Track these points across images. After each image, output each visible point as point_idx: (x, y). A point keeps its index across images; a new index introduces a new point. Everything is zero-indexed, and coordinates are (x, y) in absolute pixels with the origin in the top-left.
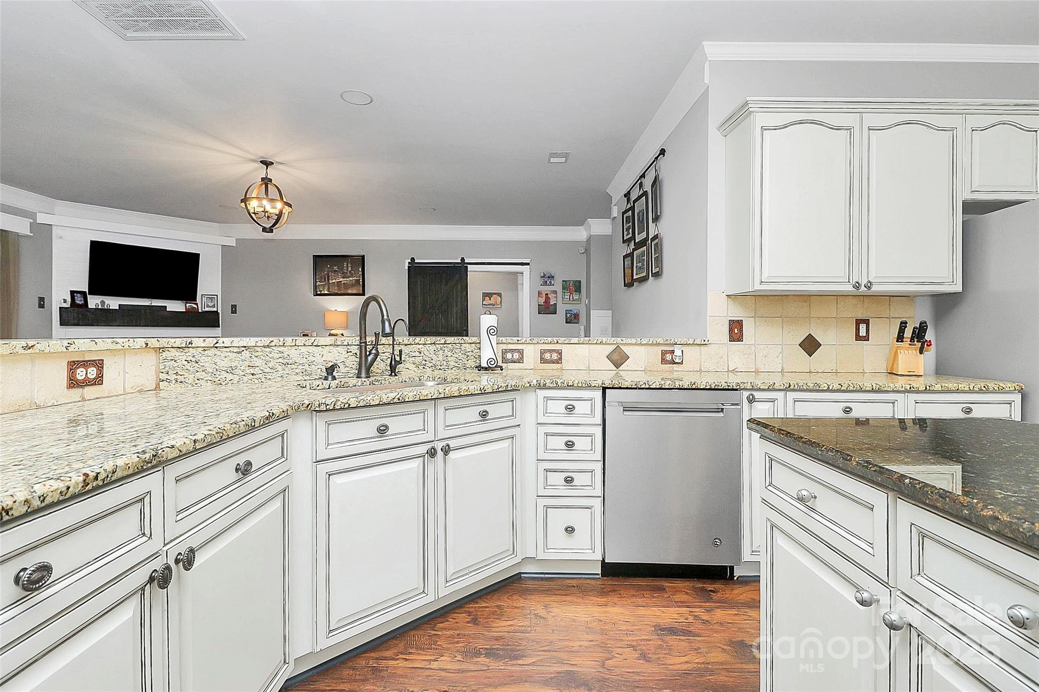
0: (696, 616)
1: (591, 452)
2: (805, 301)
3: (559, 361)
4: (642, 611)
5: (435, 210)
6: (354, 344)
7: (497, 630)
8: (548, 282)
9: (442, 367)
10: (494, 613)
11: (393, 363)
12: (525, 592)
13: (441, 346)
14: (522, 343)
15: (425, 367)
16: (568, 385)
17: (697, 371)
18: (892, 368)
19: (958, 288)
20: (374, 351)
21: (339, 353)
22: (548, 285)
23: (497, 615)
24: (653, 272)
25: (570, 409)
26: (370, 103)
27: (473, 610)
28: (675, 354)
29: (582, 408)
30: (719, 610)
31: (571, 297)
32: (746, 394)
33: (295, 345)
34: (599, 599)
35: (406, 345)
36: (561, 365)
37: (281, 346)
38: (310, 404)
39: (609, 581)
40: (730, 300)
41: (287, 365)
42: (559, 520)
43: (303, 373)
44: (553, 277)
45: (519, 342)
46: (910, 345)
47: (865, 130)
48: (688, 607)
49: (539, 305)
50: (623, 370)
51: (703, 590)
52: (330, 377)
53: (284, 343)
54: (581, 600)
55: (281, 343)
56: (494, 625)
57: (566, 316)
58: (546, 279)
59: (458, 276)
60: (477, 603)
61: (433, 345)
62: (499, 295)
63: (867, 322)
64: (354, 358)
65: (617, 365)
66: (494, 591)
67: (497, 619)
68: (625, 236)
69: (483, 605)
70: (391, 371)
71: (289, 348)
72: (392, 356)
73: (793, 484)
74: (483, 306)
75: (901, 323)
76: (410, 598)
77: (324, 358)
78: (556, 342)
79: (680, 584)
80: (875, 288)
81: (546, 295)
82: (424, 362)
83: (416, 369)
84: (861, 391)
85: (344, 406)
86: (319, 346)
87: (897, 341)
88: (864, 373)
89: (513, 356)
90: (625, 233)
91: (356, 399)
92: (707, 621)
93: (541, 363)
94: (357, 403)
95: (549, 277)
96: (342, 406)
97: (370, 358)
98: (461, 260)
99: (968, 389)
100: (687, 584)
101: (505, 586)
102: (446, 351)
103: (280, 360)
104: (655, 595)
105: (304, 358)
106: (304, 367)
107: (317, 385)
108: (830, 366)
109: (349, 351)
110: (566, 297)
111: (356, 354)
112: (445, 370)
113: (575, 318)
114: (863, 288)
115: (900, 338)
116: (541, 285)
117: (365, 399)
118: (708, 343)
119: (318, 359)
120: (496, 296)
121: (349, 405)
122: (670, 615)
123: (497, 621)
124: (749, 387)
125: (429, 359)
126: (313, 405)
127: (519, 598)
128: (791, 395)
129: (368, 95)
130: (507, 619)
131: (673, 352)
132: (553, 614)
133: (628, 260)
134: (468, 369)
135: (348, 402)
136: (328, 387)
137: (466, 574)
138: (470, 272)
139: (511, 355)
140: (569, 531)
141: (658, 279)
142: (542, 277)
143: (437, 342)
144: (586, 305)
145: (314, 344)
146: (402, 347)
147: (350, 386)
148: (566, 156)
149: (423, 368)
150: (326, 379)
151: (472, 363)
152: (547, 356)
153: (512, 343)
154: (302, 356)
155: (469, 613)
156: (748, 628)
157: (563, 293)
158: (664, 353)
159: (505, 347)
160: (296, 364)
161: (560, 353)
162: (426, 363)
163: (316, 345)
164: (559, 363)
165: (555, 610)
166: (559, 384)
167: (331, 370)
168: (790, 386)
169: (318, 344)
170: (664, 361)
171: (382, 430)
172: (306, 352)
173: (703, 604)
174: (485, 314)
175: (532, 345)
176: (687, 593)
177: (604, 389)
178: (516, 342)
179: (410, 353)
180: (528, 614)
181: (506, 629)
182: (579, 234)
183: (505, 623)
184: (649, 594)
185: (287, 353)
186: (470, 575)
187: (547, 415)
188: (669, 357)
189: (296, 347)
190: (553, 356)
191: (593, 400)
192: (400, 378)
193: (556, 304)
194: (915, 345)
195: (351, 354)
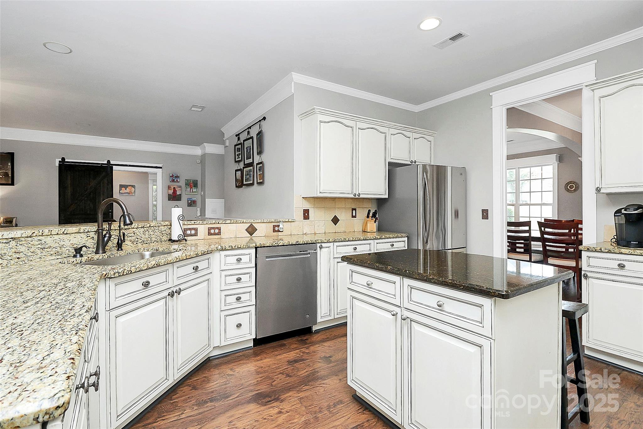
0: (303, 352)
1: (250, 282)
2: (334, 201)
3: (219, 234)
4: (279, 357)
5: (90, 125)
6: (92, 231)
7: (210, 388)
8: (175, 180)
9: (148, 242)
10: (204, 381)
11: (120, 242)
12: (217, 366)
13: (147, 228)
14: (197, 224)
15: (138, 243)
16: (238, 248)
17: (289, 235)
18: (365, 229)
19: (387, 196)
20: (107, 235)
21: (81, 237)
22: (175, 182)
23: (206, 382)
24: (258, 182)
25: (239, 260)
26: (70, 53)
27: (190, 383)
28: (280, 227)
29: (245, 259)
30: (311, 347)
31: (191, 190)
32: (318, 245)
33: (51, 234)
34: (257, 358)
35: (125, 229)
36: (220, 236)
37: (40, 235)
38: (107, 274)
39: (258, 348)
40: (304, 199)
41: (44, 249)
42: (233, 321)
43: (56, 254)
44: (179, 177)
45: (195, 224)
46: (371, 219)
47: (357, 129)
48: (298, 349)
49: (169, 195)
50: (254, 237)
51: (302, 340)
52: (78, 255)
53: (43, 234)
54: (248, 361)
55: (40, 234)
56: (207, 386)
57: (188, 202)
58: (174, 178)
59: (104, 173)
60: (191, 379)
61: (142, 228)
62: (133, 186)
63: (355, 210)
64: (91, 241)
65: (251, 234)
66: (198, 370)
67: (207, 383)
68: (236, 159)
69: (195, 379)
70: (118, 247)
71: (46, 236)
72: (119, 237)
73: (364, 280)
74: (120, 194)
75: (369, 210)
76: (159, 385)
77: (71, 242)
78: (217, 223)
79: (290, 340)
80: (361, 196)
81: (174, 188)
82: (137, 240)
83: (132, 245)
84: (360, 240)
85: (129, 272)
86: (67, 234)
87: (367, 218)
88: (354, 232)
89: (191, 232)
90: (237, 157)
91: (135, 267)
92: (308, 353)
93: (208, 235)
94: (136, 270)
95: (176, 177)
96: (128, 272)
97: (106, 239)
98: (107, 162)
99: (392, 237)
100: (294, 339)
101: (203, 366)
102: (150, 232)
103: (39, 246)
104: (282, 348)
105: (57, 243)
106: (56, 250)
107: (72, 261)
108: (343, 230)
109: (88, 236)
110: (188, 190)
111: (93, 237)
112: (149, 244)
113: (193, 203)
114: (357, 196)
115: (368, 217)
116: (171, 182)
117: (140, 267)
118: (294, 221)
119: (67, 243)
120: (130, 187)
121: (131, 272)
122: (292, 355)
123: (208, 384)
124: (320, 241)
125: (140, 237)
126: (109, 274)
127: (214, 370)
128: (336, 244)
129: (69, 48)
130: (213, 381)
131: (279, 226)
132: (237, 372)
133: (239, 173)
134: (163, 242)
135: (131, 270)
136: (80, 262)
137: (187, 363)
138: (115, 170)
139: (190, 231)
140: (239, 326)
141: (261, 185)
142: (171, 177)
143: (145, 226)
144: (201, 195)
145: (64, 233)
146: (123, 231)
147: (95, 260)
148: (203, 108)
149: (137, 243)
150: (75, 256)
151: (165, 238)
152: (212, 231)
153: (190, 225)
154: (55, 242)
155: (189, 386)
156: (325, 350)
157: (186, 188)
158: (274, 226)
159: (186, 227)
160: (51, 248)
161: (219, 229)
162: (138, 240)
163: (66, 233)
164: (219, 235)
165: (237, 369)
166: (233, 247)
167: (78, 251)
168: (335, 240)
169: (67, 233)
170: (274, 231)
171: (146, 285)
172: (58, 239)
173: (304, 346)
174: (175, 207)
175: (203, 225)
176: (296, 344)
177: (256, 248)
178: (194, 223)
179: (128, 234)
180: (224, 375)
181: (216, 386)
182: (197, 151)
183: (213, 384)
184: (280, 349)
185: (44, 240)
186: (189, 363)
187: (226, 265)
188: (276, 229)
189: (51, 236)
190: (216, 231)
191: (251, 255)
192: (126, 251)
193: (181, 194)
194: (373, 219)
195: (90, 238)
